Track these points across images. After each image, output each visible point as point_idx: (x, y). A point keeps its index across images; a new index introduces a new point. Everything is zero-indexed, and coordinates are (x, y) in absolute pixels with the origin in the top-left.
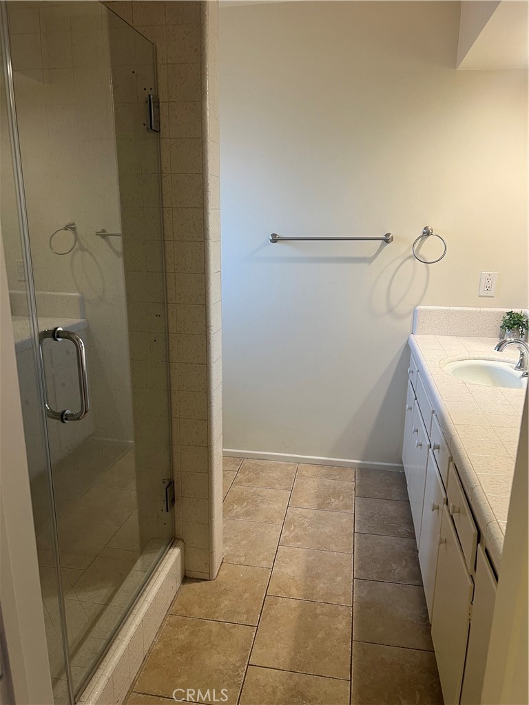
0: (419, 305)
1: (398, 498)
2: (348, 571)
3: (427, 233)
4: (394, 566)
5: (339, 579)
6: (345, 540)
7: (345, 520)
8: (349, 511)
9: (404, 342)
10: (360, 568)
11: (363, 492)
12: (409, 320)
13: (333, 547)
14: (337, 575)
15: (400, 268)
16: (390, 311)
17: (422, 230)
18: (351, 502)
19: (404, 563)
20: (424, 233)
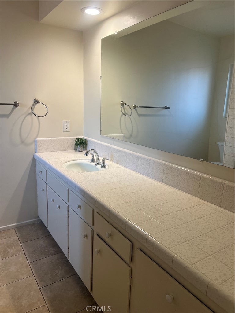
0: (36, 138)
1: (43, 236)
2: (35, 286)
3: (36, 102)
4: (56, 271)
5: (32, 293)
6: (26, 270)
7: (21, 258)
8: (21, 253)
9: (32, 157)
10: (41, 281)
11: (24, 240)
12: (33, 146)
13: (21, 277)
14: (30, 291)
15: (25, 120)
16: (23, 142)
17: (33, 100)
18: (20, 248)
19: (60, 268)
20: (34, 102)
